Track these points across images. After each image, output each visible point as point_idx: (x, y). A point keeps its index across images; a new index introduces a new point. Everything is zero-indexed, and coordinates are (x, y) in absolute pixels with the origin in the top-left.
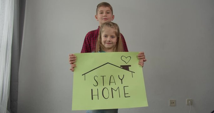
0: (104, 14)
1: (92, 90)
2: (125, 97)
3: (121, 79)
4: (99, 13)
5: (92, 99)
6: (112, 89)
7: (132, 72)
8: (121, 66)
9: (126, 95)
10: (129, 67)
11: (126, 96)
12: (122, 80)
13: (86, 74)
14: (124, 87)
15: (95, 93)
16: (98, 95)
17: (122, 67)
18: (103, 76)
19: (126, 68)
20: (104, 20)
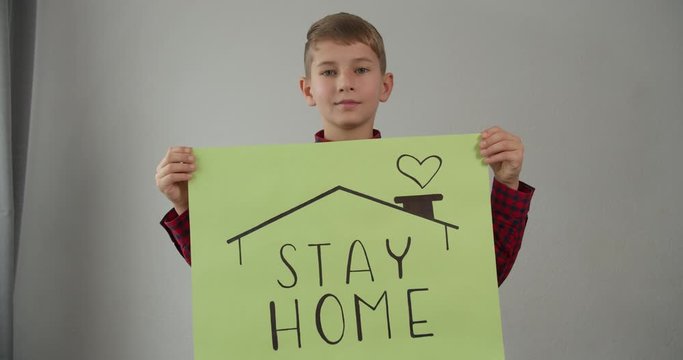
0: (341, 81)
1: (272, 305)
2: (413, 336)
3: (399, 254)
4: (315, 70)
5: (275, 346)
6: (357, 299)
7: (446, 225)
8: (398, 200)
9: (418, 329)
10: (435, 204)
11: (415, 333)
12: (399, 260)
13: (242, 239)
14: (410, 291)
15: (285, 319)
16: (298, 328)
17: (401, 205)
18: (319, 246)
19: (420, 206)
20: (341, 106)
